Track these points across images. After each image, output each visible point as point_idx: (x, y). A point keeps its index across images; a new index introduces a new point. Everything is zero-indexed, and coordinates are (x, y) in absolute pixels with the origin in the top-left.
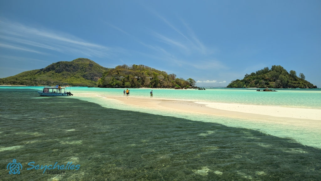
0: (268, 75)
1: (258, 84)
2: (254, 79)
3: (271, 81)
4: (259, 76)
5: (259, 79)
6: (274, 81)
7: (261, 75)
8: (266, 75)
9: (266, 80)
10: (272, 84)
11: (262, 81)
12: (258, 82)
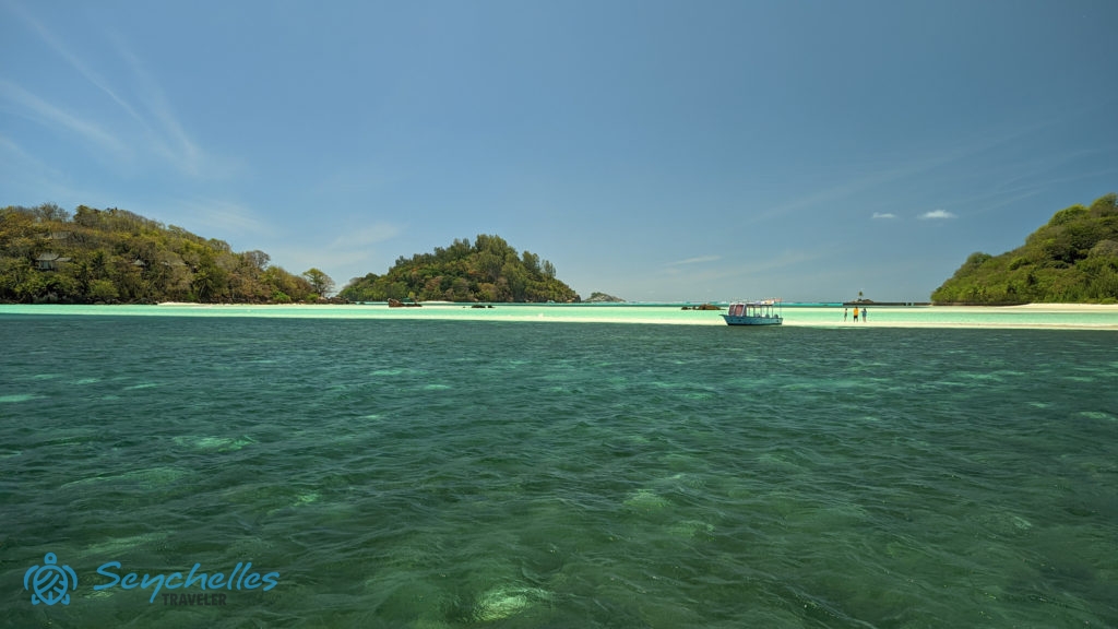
0: (470, 262)
1: (450, 291)
2: (437, 274)
3: (483, 282)
4: (448, 264)
5: (450, 274)
6: (491, 280)
7: (454, 263)
8: (466, 263)
9: (469, 277)
10: (488, 289)
11: (461, 280)
12: (450, 284)
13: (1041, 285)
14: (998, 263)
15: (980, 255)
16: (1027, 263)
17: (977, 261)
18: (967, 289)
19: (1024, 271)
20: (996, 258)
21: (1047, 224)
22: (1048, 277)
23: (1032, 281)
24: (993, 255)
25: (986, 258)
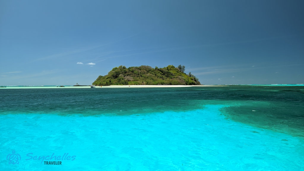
13: (112, 82)
14: (104, 78)
15: (101, 76)
16: (109, 78)
17: (100, 77)
18: (99, 83)
19: (109, 79)
20: (104, 77)
21: (111, 70)
22: (112, 80)
23: (110, 81)
24: (103, 76)
25: (102, 77)
